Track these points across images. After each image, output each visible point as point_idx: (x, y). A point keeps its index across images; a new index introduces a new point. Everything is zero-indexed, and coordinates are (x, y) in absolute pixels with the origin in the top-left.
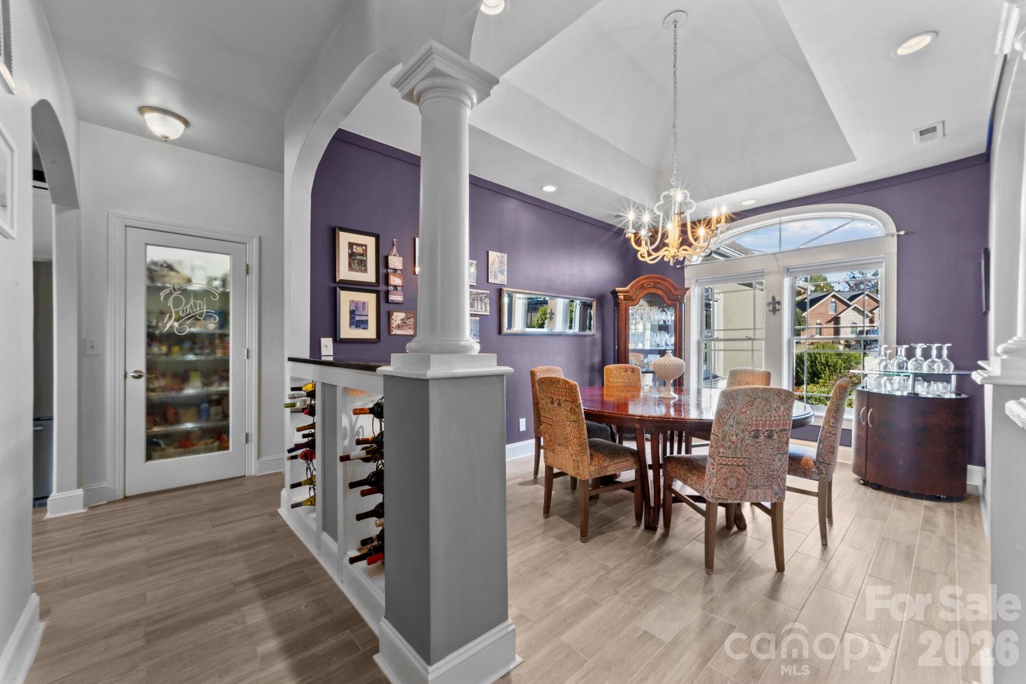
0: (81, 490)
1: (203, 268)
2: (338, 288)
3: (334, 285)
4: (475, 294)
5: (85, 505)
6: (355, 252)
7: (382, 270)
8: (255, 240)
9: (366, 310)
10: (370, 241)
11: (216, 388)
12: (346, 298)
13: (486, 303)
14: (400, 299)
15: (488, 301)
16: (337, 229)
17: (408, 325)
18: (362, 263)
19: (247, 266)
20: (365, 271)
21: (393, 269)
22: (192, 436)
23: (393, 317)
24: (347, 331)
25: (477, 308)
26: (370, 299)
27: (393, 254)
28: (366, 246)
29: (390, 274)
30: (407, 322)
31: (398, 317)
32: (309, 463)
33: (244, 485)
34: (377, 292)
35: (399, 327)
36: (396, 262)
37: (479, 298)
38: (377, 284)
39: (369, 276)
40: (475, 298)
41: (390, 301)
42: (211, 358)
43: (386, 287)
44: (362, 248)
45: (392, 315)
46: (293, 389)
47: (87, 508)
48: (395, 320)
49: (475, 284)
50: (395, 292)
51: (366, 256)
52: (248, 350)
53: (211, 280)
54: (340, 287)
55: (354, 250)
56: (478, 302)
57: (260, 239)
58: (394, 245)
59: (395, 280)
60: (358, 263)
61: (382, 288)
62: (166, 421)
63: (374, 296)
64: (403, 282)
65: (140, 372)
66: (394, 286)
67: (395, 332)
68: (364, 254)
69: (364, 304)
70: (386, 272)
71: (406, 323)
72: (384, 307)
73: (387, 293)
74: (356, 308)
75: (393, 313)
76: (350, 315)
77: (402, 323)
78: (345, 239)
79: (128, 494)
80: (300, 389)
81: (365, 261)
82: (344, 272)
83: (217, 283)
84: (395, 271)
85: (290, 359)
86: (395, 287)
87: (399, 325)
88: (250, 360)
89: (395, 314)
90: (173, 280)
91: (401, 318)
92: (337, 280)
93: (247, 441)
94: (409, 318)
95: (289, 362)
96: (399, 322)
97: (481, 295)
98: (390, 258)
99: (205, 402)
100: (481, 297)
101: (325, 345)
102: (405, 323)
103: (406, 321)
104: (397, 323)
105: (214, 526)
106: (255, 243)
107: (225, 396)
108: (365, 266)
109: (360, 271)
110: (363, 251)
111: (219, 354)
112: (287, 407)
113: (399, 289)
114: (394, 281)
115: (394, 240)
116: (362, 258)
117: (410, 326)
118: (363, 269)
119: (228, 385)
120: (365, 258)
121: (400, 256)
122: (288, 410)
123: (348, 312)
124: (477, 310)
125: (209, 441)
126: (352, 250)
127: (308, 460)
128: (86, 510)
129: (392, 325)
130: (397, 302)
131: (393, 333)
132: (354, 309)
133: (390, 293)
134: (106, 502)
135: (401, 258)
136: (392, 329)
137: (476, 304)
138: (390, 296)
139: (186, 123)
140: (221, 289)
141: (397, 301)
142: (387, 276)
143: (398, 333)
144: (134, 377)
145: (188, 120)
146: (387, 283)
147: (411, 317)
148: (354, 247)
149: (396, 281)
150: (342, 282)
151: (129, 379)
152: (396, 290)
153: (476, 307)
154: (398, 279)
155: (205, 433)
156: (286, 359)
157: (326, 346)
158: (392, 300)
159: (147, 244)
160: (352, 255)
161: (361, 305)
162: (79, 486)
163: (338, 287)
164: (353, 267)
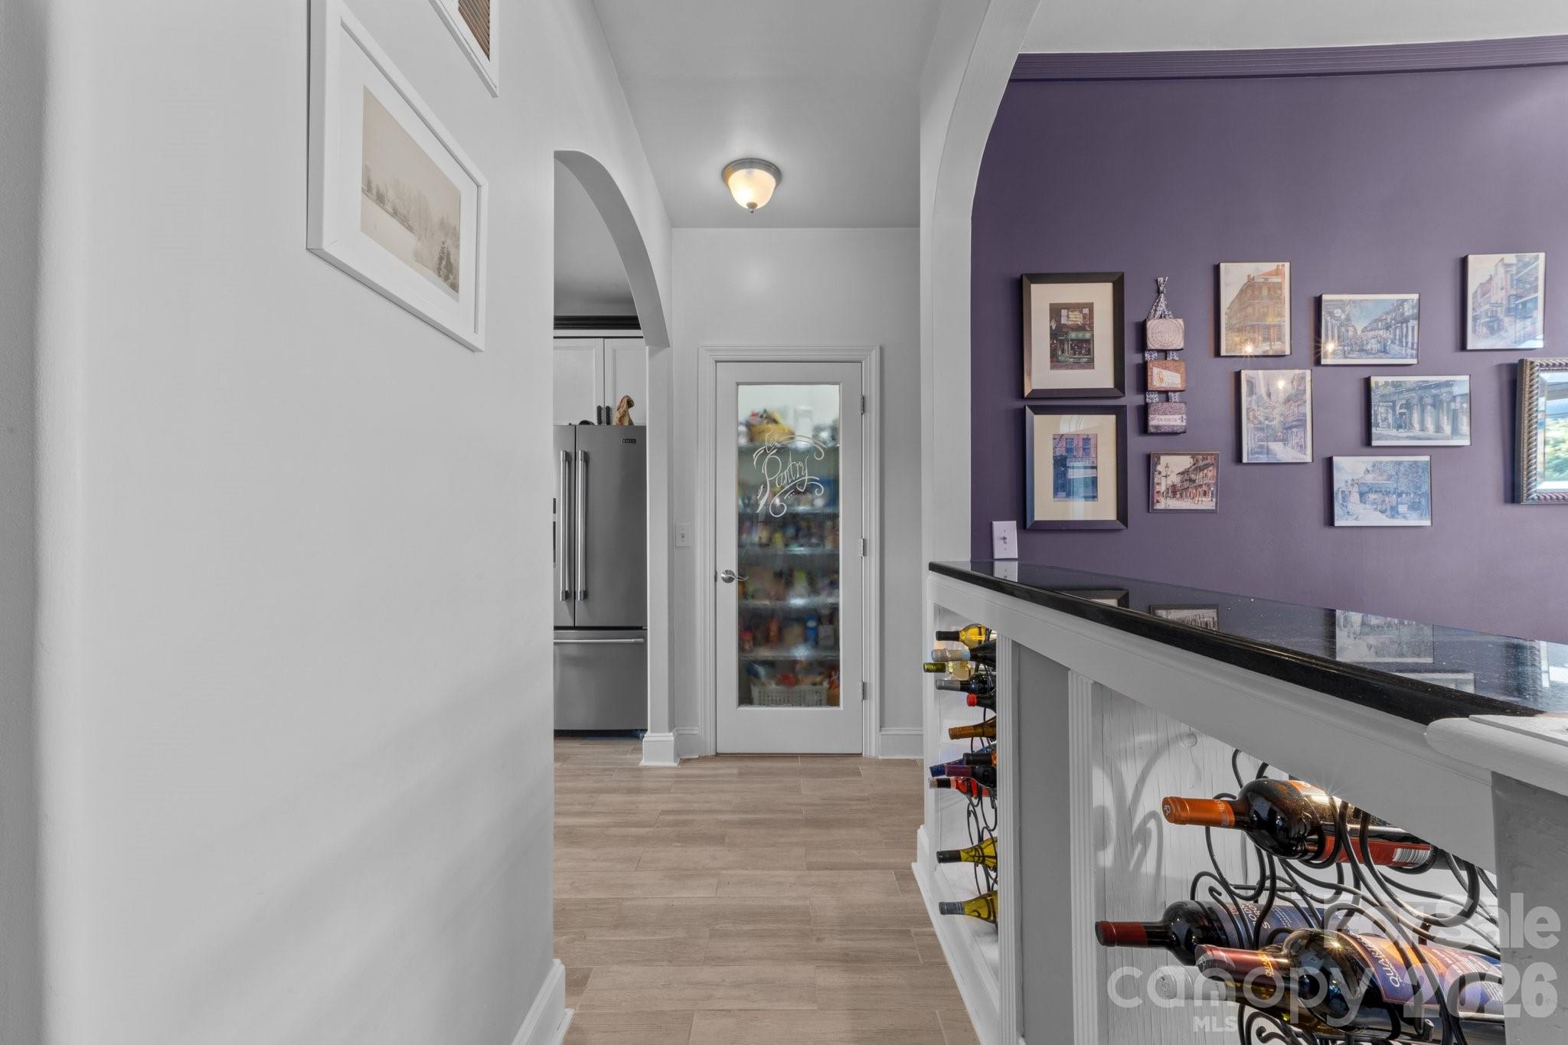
0: (671, 734)
1: (808, 414)
2: (1028, 410)
3: (1019, 404)
4: (1413, 389)
5: (677, 755)
6: (1065, 325)
7: (1132, 358)
8: (873, 352)
9: (1093, 455)
10: (1100, 295)
11: (823, 600)
12: (1045, 431)
13: (1455, 412)
14: (1179, 423)
15: (1465, 406)
16: (1025, 280)
17: (1201, 486)
18: (1081, 348)
19: (863, 398)
20: (1090, 364)
21: (1159, 351)
22: (798, 667)
23: (1159, 468)
24: (1046, 506)
25: (1423, 429)
26: (1102, 427)
27: (1158, 313)
28: (1090, 306)
29: (1150, 365)
30: (1198, 477)
31: (1172, 467)
32: (975, 801)
33: (859, 774)
34: (1119, 412)
35: (1174, 491)
36: (1165, 332)
37: (1428, 400)
38: (1118, 393)
39: (1100, 375)
40: (1415, 401)
41: (1152, 430)
42: (818, 551)
43: (1142, 396)
44: (1081, 312)
45: (1158, 463)
46: (942, 636)
47: (679, 760)
48: (1164, 474)
49: (1414, 361)
50: (1166, 405)
51: (1092, 328)
52: (864, 541)
53: (818, 429)
54: (1031, 407)
55: (1064, 321)
56: (1423, 412)
57: (882, 350)
58: (1159, 292)
59: (1163, 377)
60: (1073, 348)
61: (1131, 399)
62: (767, 640)
63: (1110, 420)
64: (1187, 379)
65: (730, 572)
66: (1160, 392)
67: (1163, 503)
68: (1088, 325)
69: (1086, 440)
70: (1140, 361)
71: (1194, 481)
72: (1137, 444)
73: (1144, 411)
74: (1069, 450)
75: (1159, 459)
76: (1055, 467)
77: (1182, 482)
78: (1042, 297)
79: (719, 751)
80: (954, 636)
81: (1089, 342)
82: (1041, 375)
83: (825, 435)
84: (1163, 354)
85: (934, 567)
86: (1165, 394)
87: (1174, 486)
88: (868, 557)
89: (1164, 459)
90: (773, 437)
91: (1181, 470)
92: (1027, 392)
93: (864, 697)
94: (1201, 469)
95: (931, 571)
96: (1174, 479)
97: (1434, 391)
98: (1150, 324)
99: (811, 618)
100: (1435, 397)
101: (1003, 536)
102: (1192, 481)
103: (1193, 477)
104: (1170, 482)
105: (811, 867)
106: (874, 356)
107: (834, 610)
108: (1090, 352)
109: (1078, 365)
110: (1084, 318)
111: (829, 546)
112: (928, 671)
113: (1174, 397)
114: (1162, 380)
115: (1161, 280)
116: (1080, 335)
117: (1205, 488)
118: (1085, 360)
119: (838, 596)
120: (1088, 336)
121: (1175, 317)
122: (930, 679)
123: (1052, 462)
124: (1421, 434)
125: (818, 679)
126: (1058, 321)
127: (972, 796)
128: (675, 765)
129: (1157, 488)
130: (1170, 430)
131: (1158, 506)
132: (1064, 454)
133: (1151, 409)
134: (697, 757)
135: (1181, 321)
136: (1156, 497)
137: (1416, 417)
138: (1151, 417)
139: (776, 172)
140: (830, 445)
141: (1169, 426)
142: (1143, 370)
143: (1171, 508)
144: (725, 580)
145: (780, 167)
146: (1143, 386)
147: (1206, 466)
148: (1064, 312)
149: (1165, 379)
150: (1038, 395)
151: (720, 581)
152: (1168, 400)
153: (1417, 426)
154: (1175, 374)
155: (812, 666)
156: (926, 566)
157: (1004, 538)
158: (1157, 427)
159: (738, 384)
160: (1057, 335)
161: (1081, 444)
162: (671, 729)
163: (1029, 406)
164: (1060, 358)
